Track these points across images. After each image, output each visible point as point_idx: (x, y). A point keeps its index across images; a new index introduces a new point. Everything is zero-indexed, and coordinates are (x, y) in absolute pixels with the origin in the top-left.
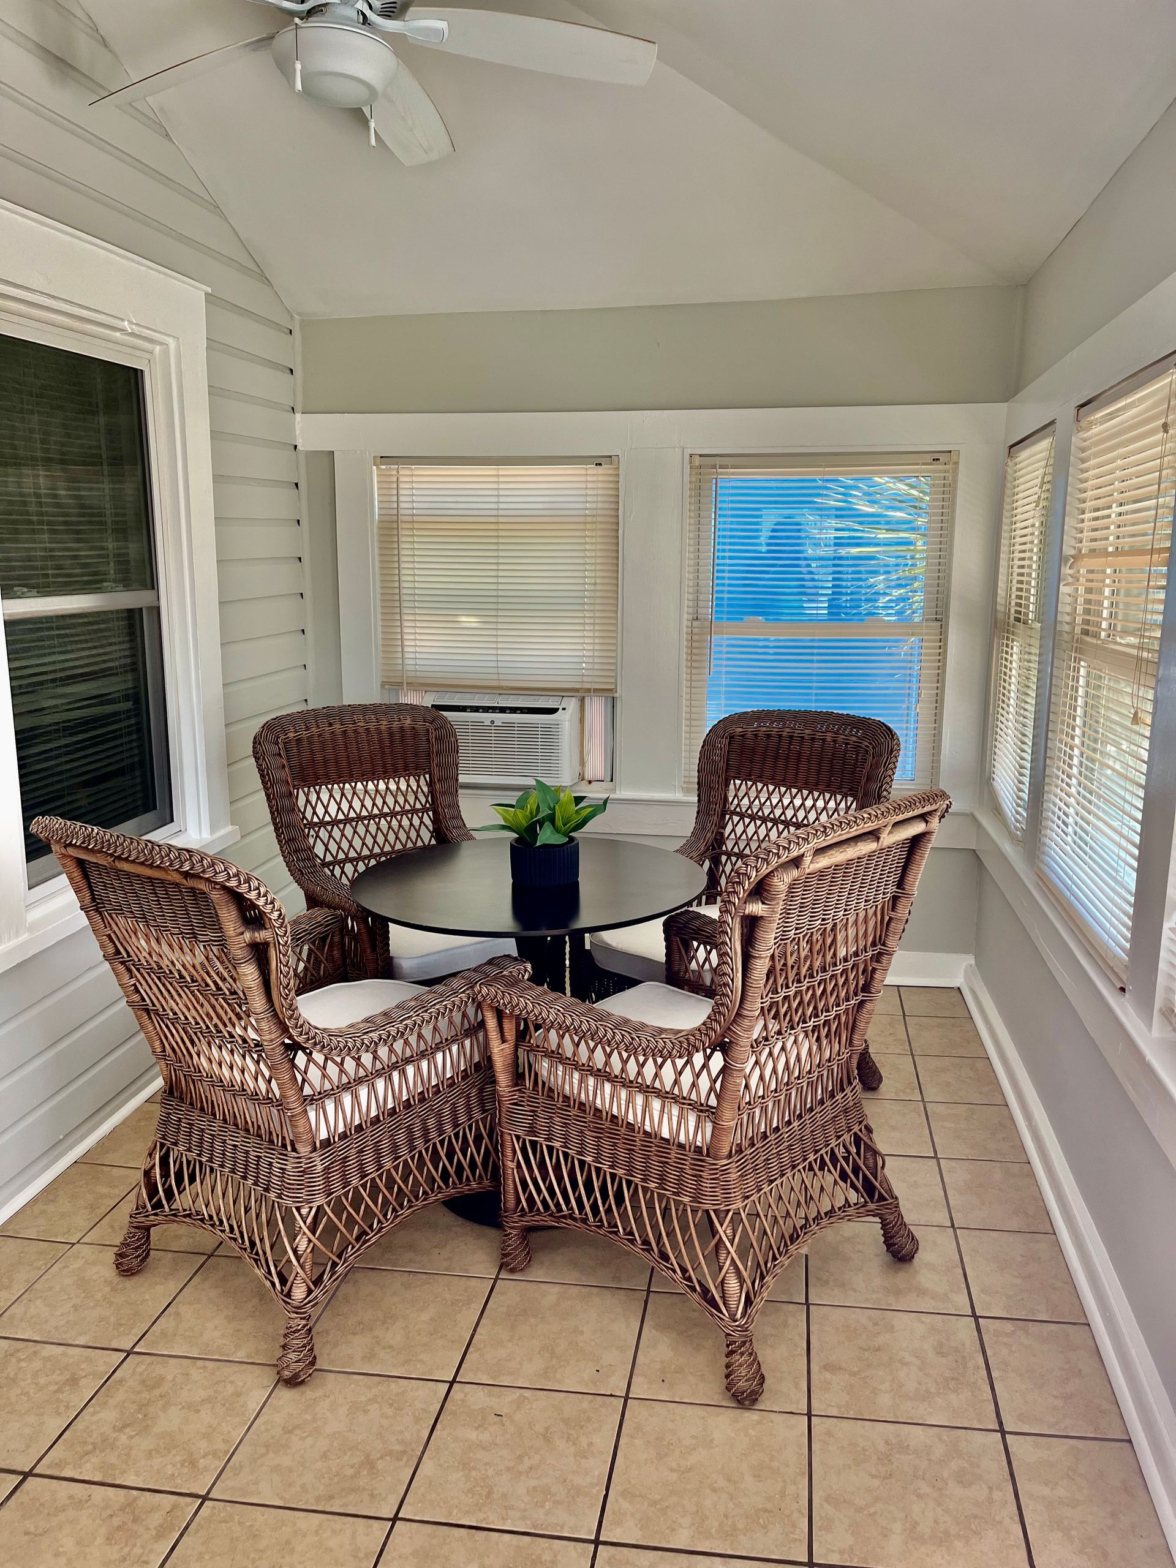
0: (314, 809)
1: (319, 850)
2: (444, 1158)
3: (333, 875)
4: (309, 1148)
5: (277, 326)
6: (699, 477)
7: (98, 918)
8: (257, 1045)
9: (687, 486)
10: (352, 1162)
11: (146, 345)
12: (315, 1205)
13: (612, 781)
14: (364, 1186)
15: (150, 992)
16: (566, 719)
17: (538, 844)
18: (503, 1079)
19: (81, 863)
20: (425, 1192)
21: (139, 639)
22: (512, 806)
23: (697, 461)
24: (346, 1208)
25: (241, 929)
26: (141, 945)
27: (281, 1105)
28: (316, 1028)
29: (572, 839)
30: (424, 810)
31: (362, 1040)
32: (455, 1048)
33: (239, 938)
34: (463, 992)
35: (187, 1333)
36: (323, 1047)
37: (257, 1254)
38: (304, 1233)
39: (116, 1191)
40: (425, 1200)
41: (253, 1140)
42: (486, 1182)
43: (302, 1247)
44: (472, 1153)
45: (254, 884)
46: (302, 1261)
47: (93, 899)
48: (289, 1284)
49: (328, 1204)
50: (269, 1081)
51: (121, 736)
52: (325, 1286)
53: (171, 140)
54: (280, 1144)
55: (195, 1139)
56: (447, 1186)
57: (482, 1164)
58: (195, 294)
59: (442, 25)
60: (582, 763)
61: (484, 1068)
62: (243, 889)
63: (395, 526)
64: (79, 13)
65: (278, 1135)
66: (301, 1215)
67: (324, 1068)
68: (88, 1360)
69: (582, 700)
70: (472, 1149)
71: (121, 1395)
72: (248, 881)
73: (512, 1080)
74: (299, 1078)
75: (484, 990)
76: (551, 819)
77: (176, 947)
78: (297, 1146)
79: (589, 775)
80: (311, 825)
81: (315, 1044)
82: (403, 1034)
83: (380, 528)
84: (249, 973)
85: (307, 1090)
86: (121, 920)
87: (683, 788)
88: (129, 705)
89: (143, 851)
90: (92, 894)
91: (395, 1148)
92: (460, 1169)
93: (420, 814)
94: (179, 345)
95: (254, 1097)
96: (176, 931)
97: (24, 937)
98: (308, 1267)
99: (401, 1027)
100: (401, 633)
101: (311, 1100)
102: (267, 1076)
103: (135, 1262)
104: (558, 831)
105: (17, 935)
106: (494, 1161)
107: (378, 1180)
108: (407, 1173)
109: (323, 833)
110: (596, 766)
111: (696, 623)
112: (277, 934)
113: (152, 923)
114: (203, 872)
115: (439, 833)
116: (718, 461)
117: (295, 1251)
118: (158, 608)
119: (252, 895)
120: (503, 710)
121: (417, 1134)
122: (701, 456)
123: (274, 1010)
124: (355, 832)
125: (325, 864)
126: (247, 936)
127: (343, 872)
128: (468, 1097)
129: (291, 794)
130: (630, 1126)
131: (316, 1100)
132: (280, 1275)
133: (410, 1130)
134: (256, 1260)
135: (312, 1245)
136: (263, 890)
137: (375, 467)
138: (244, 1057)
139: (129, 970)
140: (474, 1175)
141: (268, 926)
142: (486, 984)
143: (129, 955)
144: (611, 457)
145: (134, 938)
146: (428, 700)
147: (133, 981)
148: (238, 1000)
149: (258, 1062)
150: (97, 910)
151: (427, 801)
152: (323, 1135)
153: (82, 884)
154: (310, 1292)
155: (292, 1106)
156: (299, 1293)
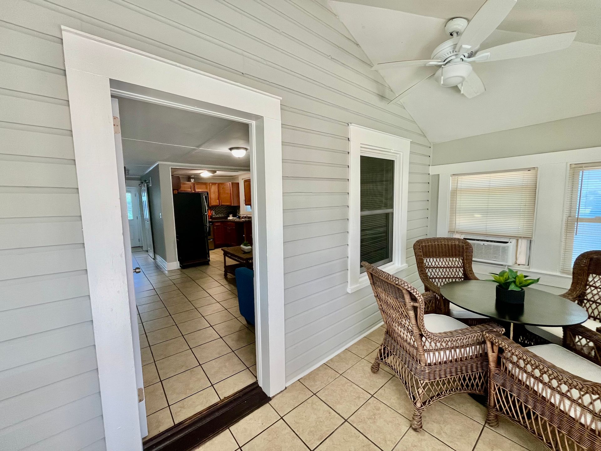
0: (428, 263)
1: (429, 274)
2: (467, 380)
3: (432, 281)
4: (424, 365)
5: (427, 146)
6: (574, 171)
7: (374, 287)
8: (411, 331)
9: (568, 174)
10: (437, 372)
11: (396, 155)
12: (425, 382)
13: (528, 265)
14: (441, 381)
15: (385, 307)
16: (511, 245)
17: (509, 289)
18: (492, 365)
19: (371, 274)
20: (460, 388)
21: (388, 220)
22: (498, 275)
23: (573, 166)
24: (434, 385)
25: (410, 301)
26: (383, 296)
27: (417, 349)
28: (430, 333)
29: (522, 289)
30: (460, 267)
31: (444, 339)
32: (473, 347)
33: (410, 304)
34: (479, 332)
35: (387, 397)
36: (431, 339)
37: (407, 386)
38: (421, 388)
39: (372, 348)
40: (459, 391)
41: (408, 355)
42: (482, 392)
43: (420, 392)
44: (477, 382)
45: (415, 290)
46: (420, 396)
47: (373, 282)
48: (416, 401)
49: (429, 383)
50: (414, 342)
51: (382, 241)
52: (426, 406)
53: (405, 109)
54: (416, 360)
55: (392, 347)
56: (468, 389)
57: (481, 386)
58: (407, 142)
59: (489, 54)
60: (516, 259)
61: (484, 356)
62: (412, 291)
63: (456, 191)
64: (386, 85)
65: (415, 356)
66: (421, 383)
67: (431, 343)
68: (363, 393)
69: (518, 240)
70: (477, 380)
71: (369, 408)
72: (413, 289)
73: (496, 365)
74: (423, 344)
75: (487, 335)
76: (514, 282)
77: (392, 300)
78: (421, 363)
79: (518, 262)
80: (427, 267)
81: (429, 337)
82: (457, 341)
83: (451, 192)
84: (412, 313)
85: (425, 348)
86: (379, 289)
87: (560, 271)
88: (385, 234)
89: (386, 276)
90: (373, 281)
91: (451, 372)
92: (472, 385)
93: (459, 268)
94: (403, 154)
95: (409, 344)
96: (392, 296)
97: (358, 285)
98: (422, 398)
99: (456, 339)
100: (455, 220)
101: (425, 351)
102: (414, 340)
103: (376, 371)
104: (517, 286)
105: (357, 284)
106: (485, 387)
107: (445, 380)
108: (454, 381)
109: (430, 270)
110: (522, 259)
111: (569, 218)
112: (421, 305)
113: (386, 292)
114: (401, 285)
115: (465, 274)
116: (584, 165)
117: (418, 392)
118: (393, 213)
119: (415, 294)
120: (488, 241)
121: (459, 370)
122: (575, 164)
123: (418, 325)
124: (439, 271)
125: (430, 278)
126: (412, 303)
127: (435, 281)
128: (477, 364)
129: (422, 259)
130: (553, 405)
131: (428, 352)
132: (413, 396)
133: (456, 369)
134: (406, 388)
135: (423, 393)
136: (418, 292)
137: (451, 177)
138: (407, 333)
139: (380, 300)
140: (478, 388)
141: (418, 302)
142: (488, 332)
143: (380, 297)
144: (534, 168)
145: (382, 294)
146: (462, 237)
147: (380, 303)
148: (407, 317)
149: (411, 336)
150: (374, 285)
151: (462, 265)
152: (429, 362)
153: (371, 278)
154: (422, 406)
155: (421, 352)
156: (419, 405)
